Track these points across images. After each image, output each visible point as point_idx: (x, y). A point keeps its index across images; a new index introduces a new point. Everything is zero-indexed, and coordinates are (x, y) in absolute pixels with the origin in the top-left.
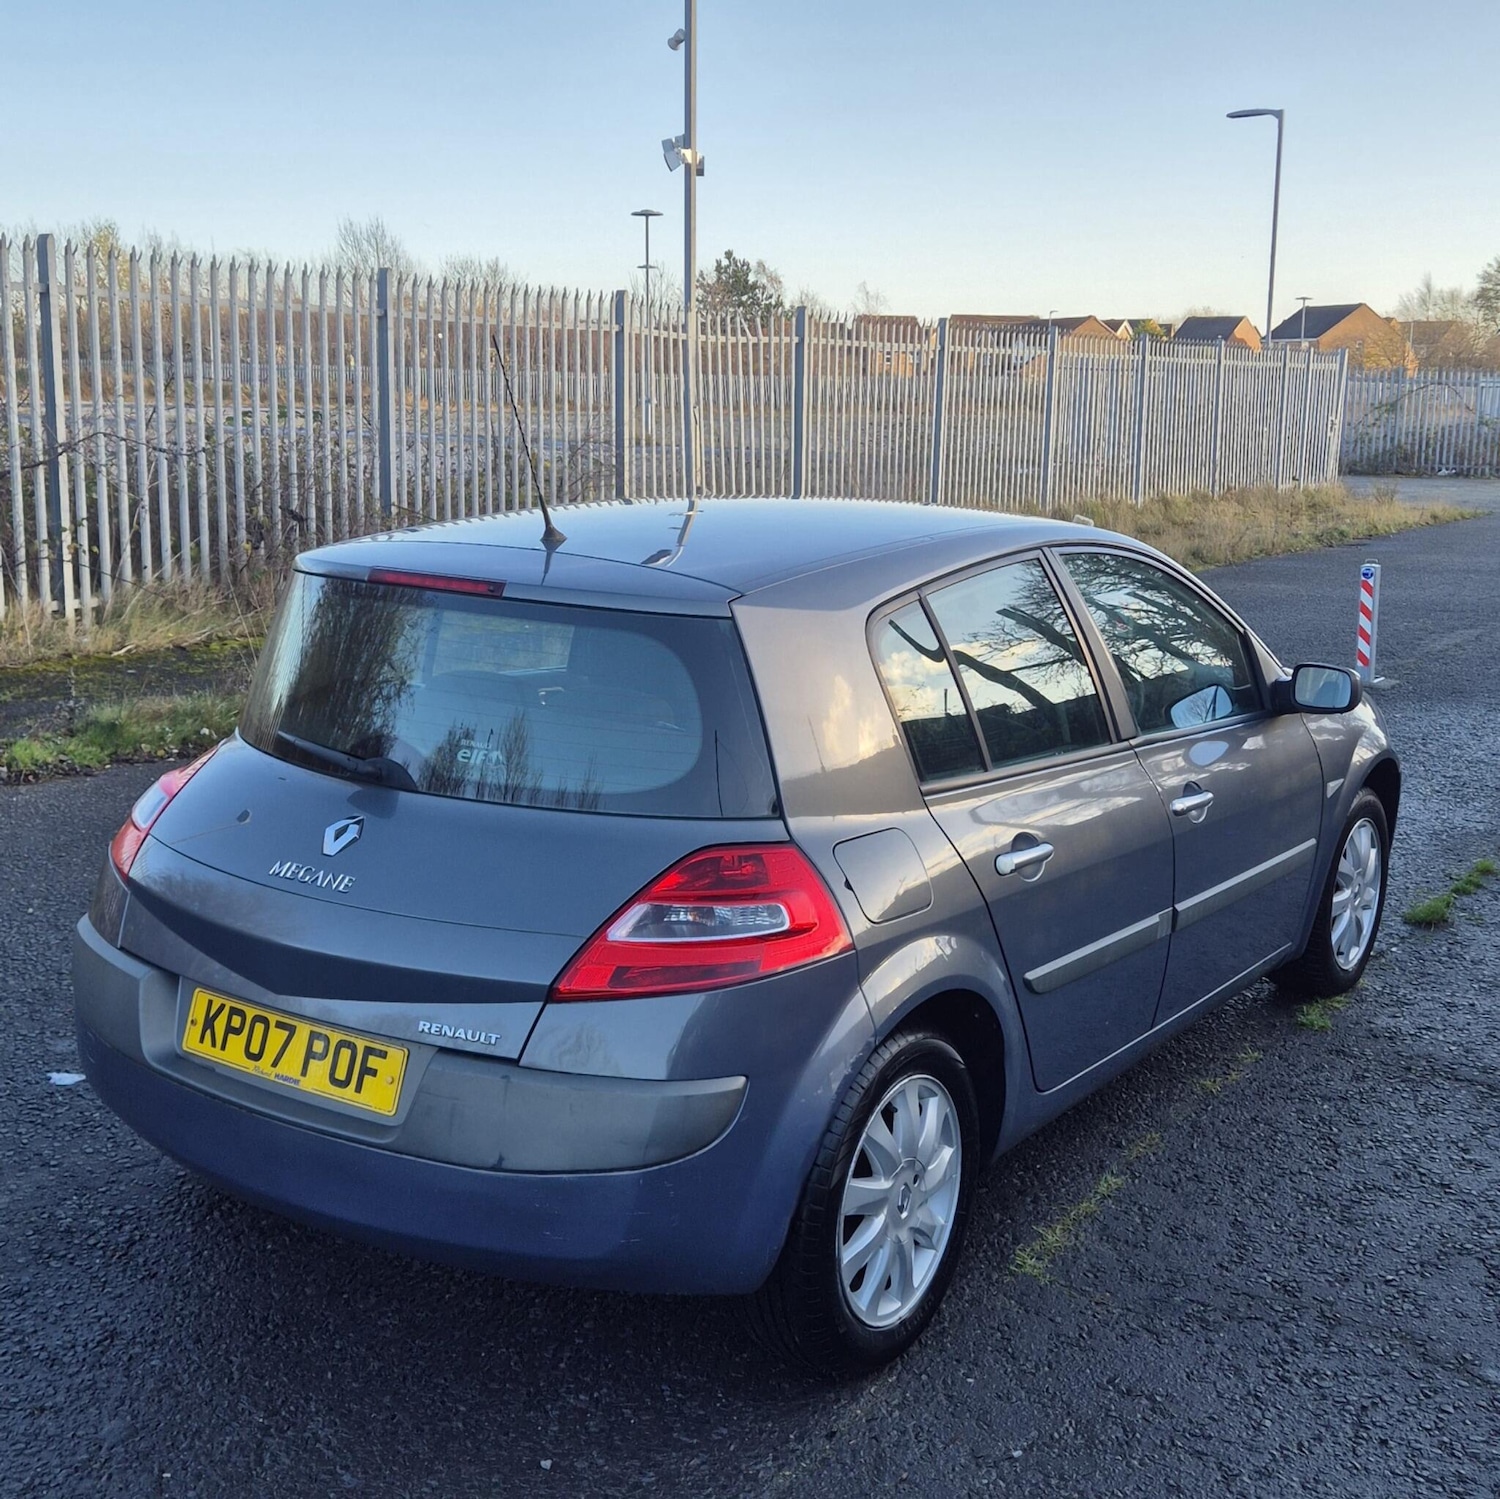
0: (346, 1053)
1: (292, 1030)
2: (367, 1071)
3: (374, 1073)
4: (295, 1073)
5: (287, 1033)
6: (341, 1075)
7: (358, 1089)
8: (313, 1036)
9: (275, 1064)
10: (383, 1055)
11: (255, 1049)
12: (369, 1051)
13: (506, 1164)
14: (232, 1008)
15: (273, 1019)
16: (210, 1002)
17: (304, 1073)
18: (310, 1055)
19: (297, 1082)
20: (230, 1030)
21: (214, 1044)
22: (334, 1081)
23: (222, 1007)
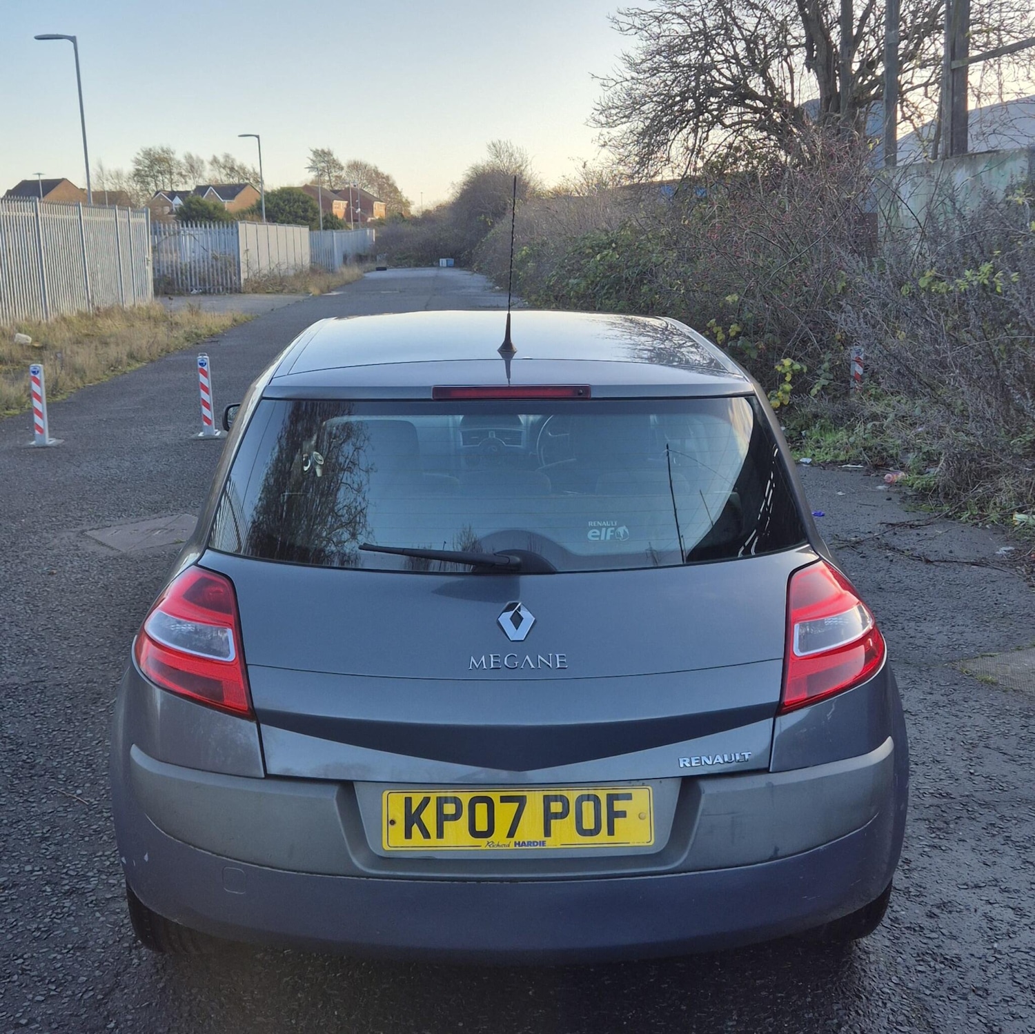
0: (588, 807)
1: (521, 801)
2: (613, 815)
3: (623, 814)
4: (538, 835)
5: (517, 804)
6: (589, 823)
7: (611, 832)
8: (547, 800)
9: (511, 834)
10: (628, 797)
11: (482, 825)
12: (611, 799)
13: (780, 853)
14: (439, 799)
15: (495, 797)
16: (408, 801)
17: (547, 832)
18: (548, 817)
19: (543, 843)
20: (441, 818)
21: (426, 835)
22: (582, 832)
23: (426, 801)
